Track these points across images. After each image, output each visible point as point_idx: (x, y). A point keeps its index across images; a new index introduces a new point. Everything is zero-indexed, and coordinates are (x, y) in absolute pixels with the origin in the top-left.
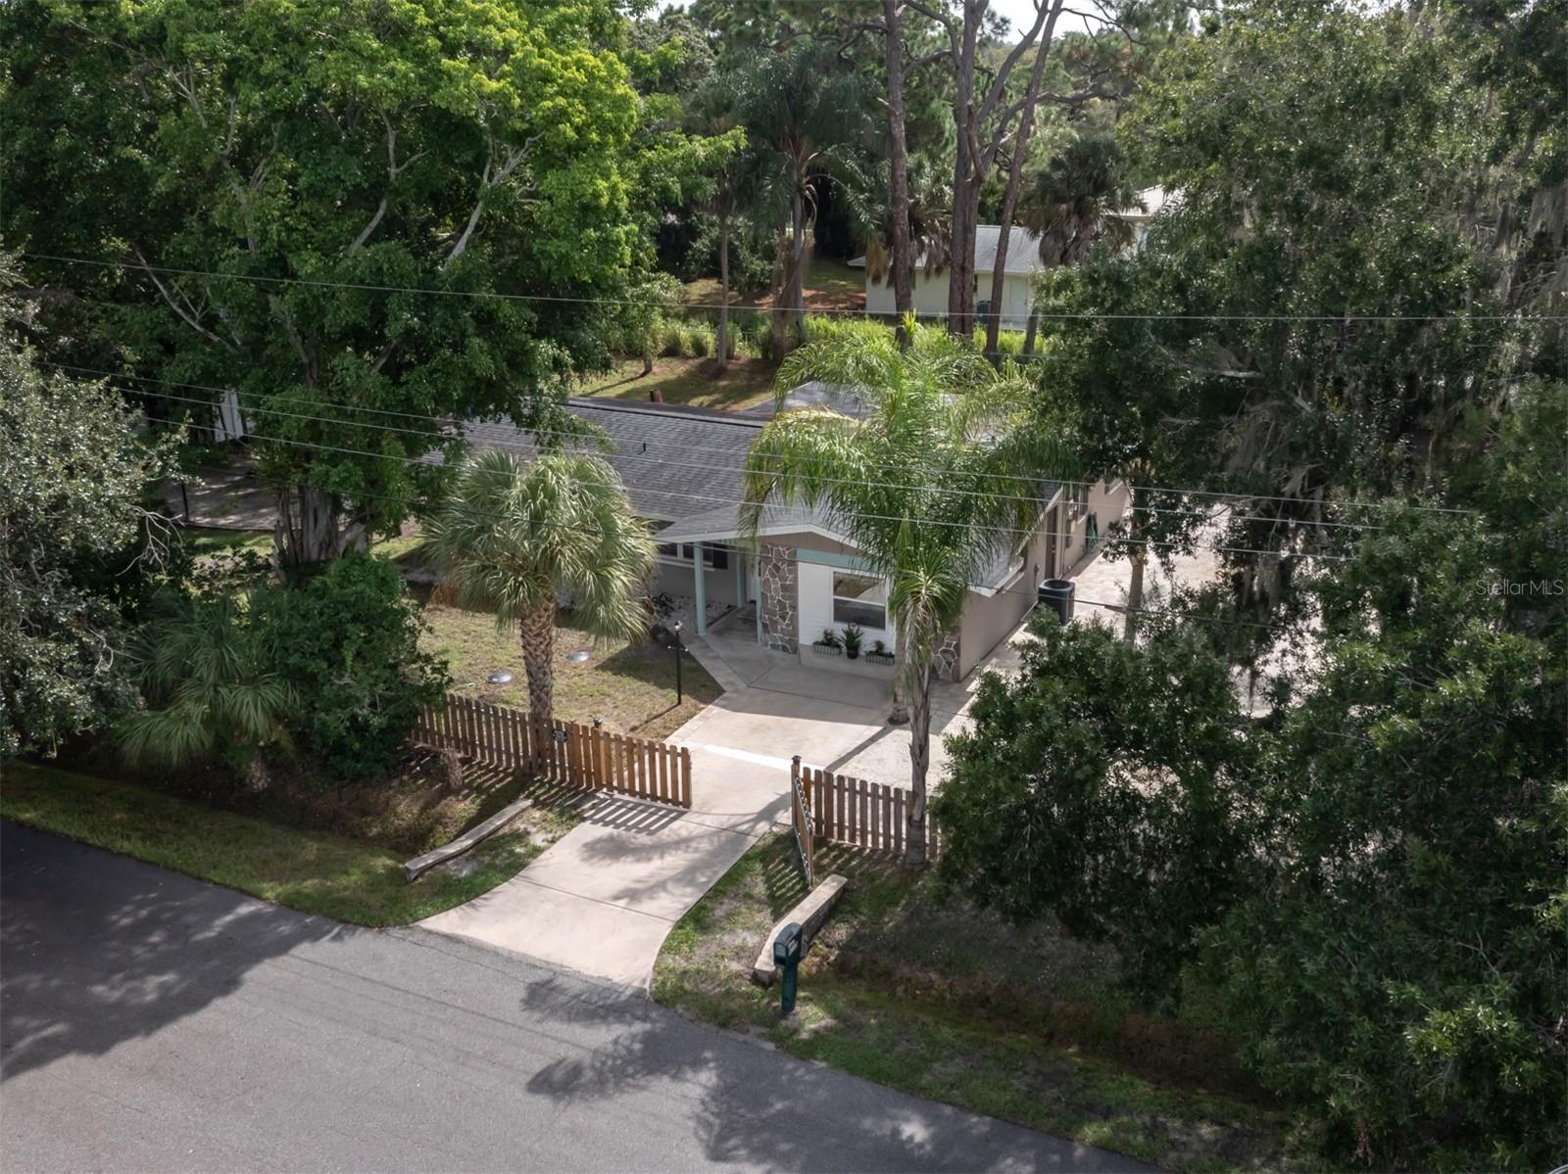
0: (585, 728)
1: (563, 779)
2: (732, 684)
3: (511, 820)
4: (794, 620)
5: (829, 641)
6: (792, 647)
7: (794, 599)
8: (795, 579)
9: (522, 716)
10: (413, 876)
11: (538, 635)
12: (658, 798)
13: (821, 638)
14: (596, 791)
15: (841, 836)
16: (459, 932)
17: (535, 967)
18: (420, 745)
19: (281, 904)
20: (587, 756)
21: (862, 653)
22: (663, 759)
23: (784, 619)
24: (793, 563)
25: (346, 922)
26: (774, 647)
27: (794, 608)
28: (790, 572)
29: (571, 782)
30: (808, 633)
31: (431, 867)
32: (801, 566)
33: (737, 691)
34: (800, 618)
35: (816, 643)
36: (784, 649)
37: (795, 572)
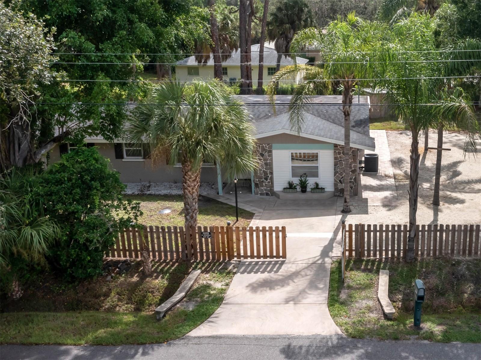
0: (222, 228)
1: (208, 259)
2: (255, 210)
3: (196, 280)
4: (272, 179)
5: (291, 186)
6: (271, 193)
7: (271, 168)
8: (272, 160)
9: (181, 228)
10: (162, 315)
11: (194, 181)
12: (268, 257)
13: (287, 186)
14: (230, 259)
15: (369, 255)
16: (215, 333)
17: (274, 339)
18: (110, 258)
19: (92, 345)
20: (223, 243)
21: (308, 189)
22: (271, 235)
23: (266, 179)
24: (270, 152)
25: (142, 344)
26: (261, 194)
27: (272, 173)
28: (269, 156)
29: (214, 258)
30: (279, 185)
31: (169, 309)
32: (275, 152)
33: (260, 212)
34: (274, 178)
35: (284, 189)
36: (267, 194)
37: (271, 155)
